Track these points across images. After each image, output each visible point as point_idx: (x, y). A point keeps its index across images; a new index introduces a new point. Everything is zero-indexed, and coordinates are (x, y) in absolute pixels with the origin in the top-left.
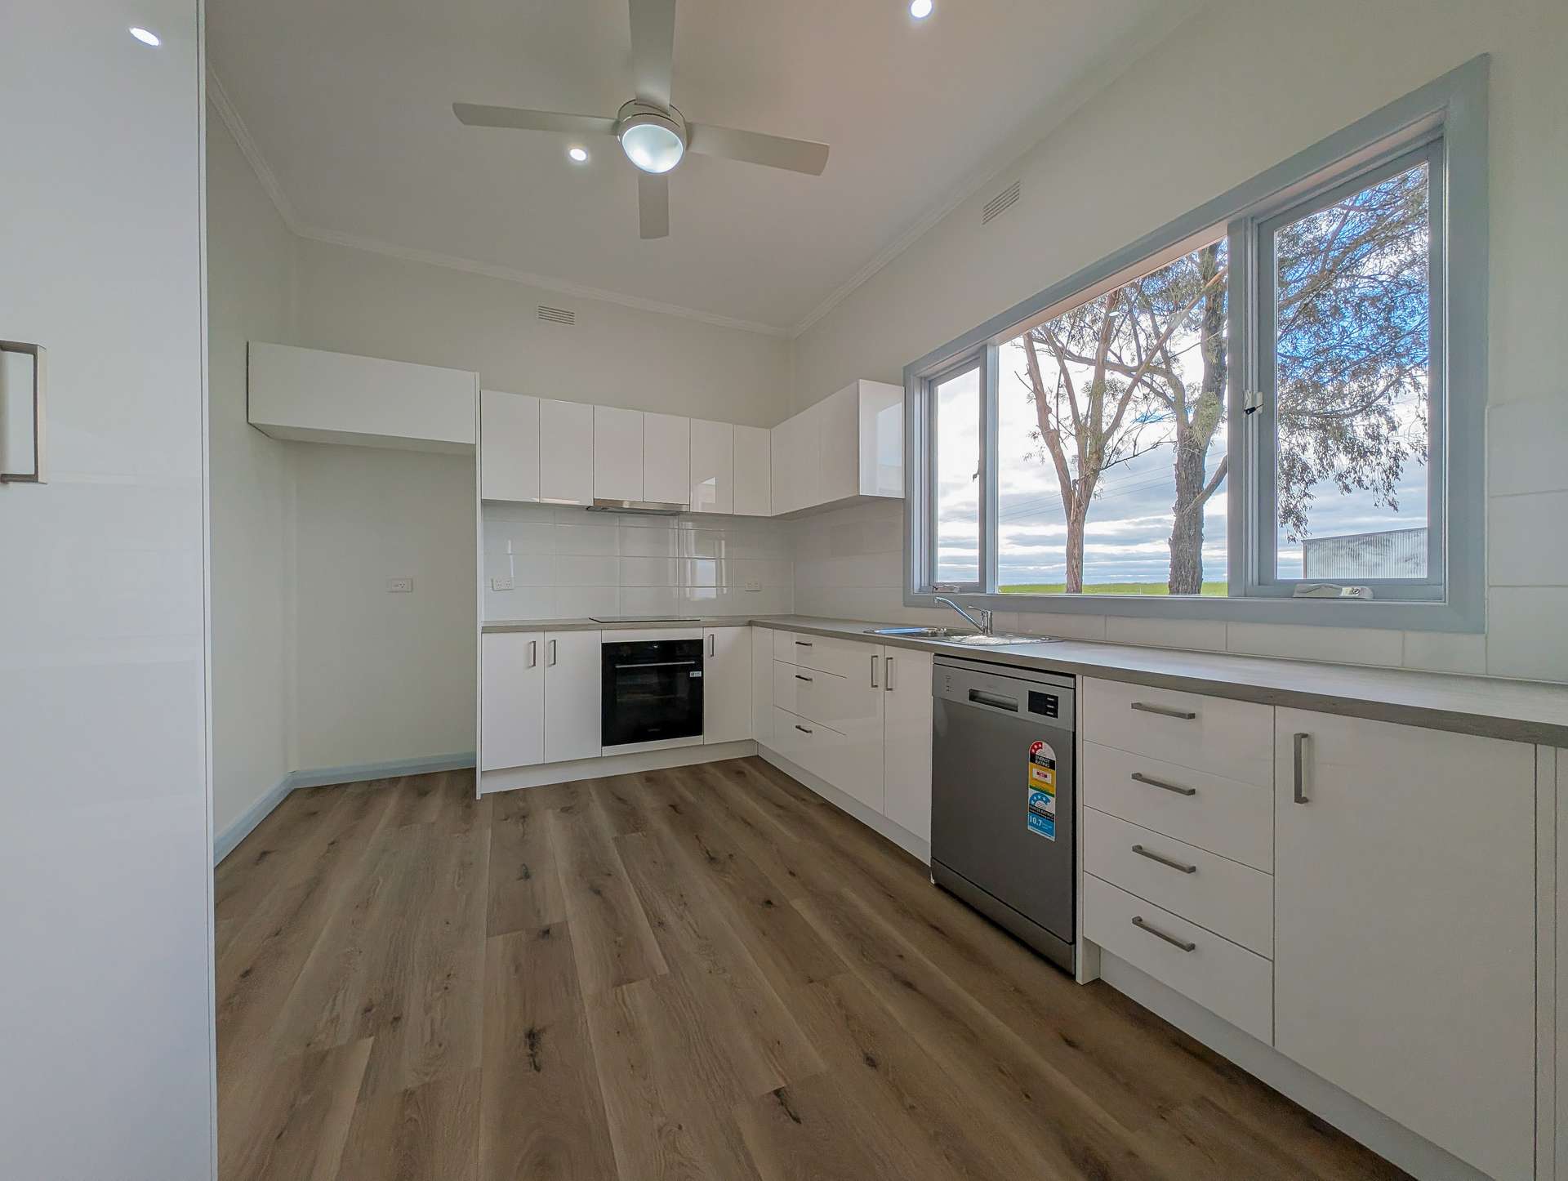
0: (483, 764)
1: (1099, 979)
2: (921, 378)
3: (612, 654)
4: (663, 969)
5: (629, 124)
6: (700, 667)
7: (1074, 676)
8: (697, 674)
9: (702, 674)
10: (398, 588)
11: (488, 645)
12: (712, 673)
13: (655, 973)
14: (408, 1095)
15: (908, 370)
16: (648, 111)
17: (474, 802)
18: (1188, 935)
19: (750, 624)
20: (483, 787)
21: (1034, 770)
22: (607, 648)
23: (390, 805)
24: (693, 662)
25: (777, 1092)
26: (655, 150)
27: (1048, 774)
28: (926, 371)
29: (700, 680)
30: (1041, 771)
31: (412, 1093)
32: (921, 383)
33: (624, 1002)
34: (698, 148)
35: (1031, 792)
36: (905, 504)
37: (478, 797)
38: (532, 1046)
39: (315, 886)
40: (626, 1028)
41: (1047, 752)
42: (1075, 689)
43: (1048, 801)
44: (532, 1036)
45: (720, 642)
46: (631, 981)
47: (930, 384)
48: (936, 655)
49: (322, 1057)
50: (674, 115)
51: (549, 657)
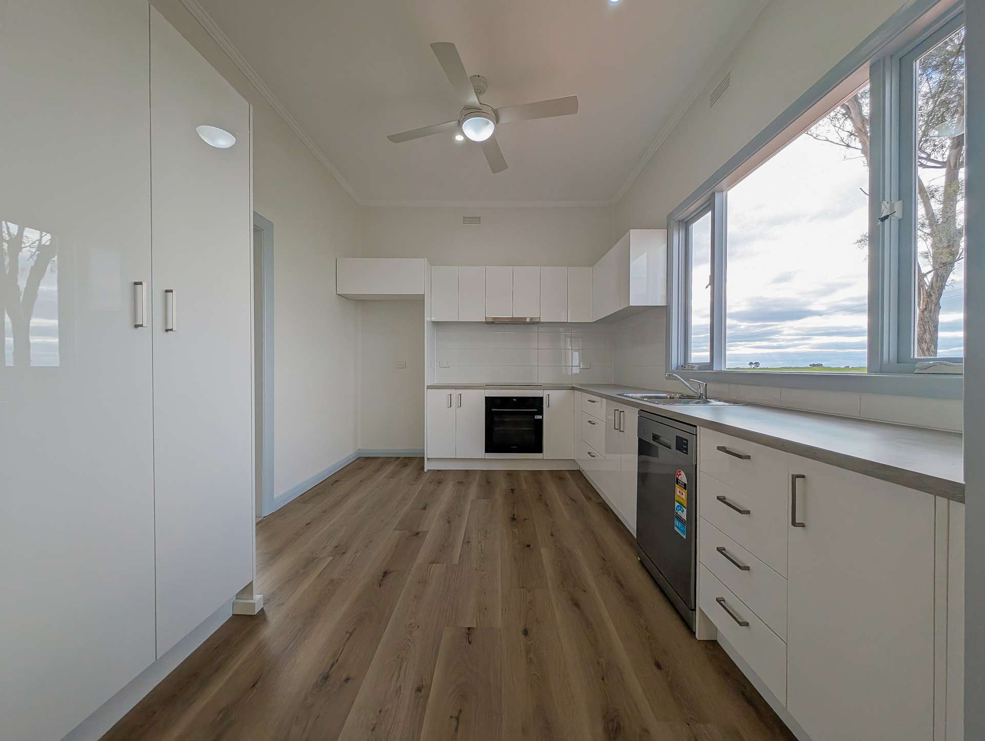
0: (429, 454)
1: (716, 640)
2: (679, 221)
3: (491, 402)
4: (456, 561)
5: (464, 120)
6: (541, 413)
7: (696, 426)
8: (539, 417)
9: (543, 417)
10: (400, 367)
11: (429, 395)
12: (548, 418)
13: (451, 562)
14: (332, 581)
15: (669, 217)
16: (472, 111)
17: (423, 473)
18: (746, 616)
19: (573, 388)
20: (428, 466)
21: (678, 489)
22: (488, 400)
23: (390, 469)
24: (536, 410)
25: (469, 629)
26: (477, 130)
27: (684, 493)
28: (682, 216)
29: (541, 421)
30: (681, 491)
31: (334, 580)
32: (679, 225)
33: (430, 570)
34: (504, 120)
35: (677, 504)
36: (665, 310)
37: (425, 471)
38: (384, 577)
39: (346, 496)
40: (423, 582)
41: (683, 478)
42: (696, 435)
43: (683, 511)
44: (385, 574)
45: (553, 399)
46: (438, 563)
47: (686, 224)
48: (641, 410)
49: (314, 559)
50: (485, 109)
51: (458, 403)
